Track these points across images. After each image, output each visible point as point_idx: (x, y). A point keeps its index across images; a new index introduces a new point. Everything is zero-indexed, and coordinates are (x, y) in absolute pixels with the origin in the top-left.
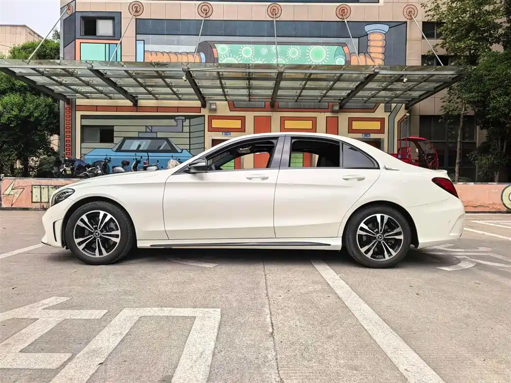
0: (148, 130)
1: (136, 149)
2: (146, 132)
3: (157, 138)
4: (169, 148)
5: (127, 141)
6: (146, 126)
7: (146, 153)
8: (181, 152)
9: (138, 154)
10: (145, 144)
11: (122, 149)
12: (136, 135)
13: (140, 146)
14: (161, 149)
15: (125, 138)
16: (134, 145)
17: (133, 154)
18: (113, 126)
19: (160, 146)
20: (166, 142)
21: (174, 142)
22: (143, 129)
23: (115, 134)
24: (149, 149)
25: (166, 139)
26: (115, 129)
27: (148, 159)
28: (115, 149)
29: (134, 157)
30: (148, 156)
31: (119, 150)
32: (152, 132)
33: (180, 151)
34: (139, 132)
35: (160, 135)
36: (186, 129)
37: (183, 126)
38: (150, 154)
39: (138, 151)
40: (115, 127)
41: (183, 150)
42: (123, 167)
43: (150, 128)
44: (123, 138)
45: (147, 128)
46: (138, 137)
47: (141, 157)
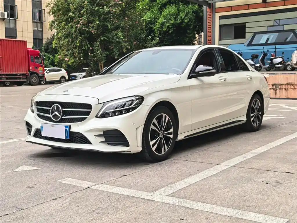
0: (276, 24)
1: (264, 43)
2: (274, 26)
3: (284, 31)
4: (296, 40)
5: (257, 36)
6: (274, 20)
7: (274, 46)
9: (266, 47)
10: (273, 38)
11: (252, 44)
12: (264, 29)
13: (268, 39)
14: (288, 40)
15: (256, 33)
16: (263, 39)
17: (262, 47)
18: (245, 23)
20: (292, 34)
22: (271, 23)
23: (247, 30)
24: (276, 42)
25: (293, 31)
26: (247, 25)
27: (276, 51)
28: (246, 44)
29: (262, 51)
30: (276, 49)
31: (250, 44)
32: (279, 25)
34: (268, 27)
35: (286, 28)
38: (277, 46)
39: (266, 44)
40: (246, 23)
42: (252, 60)
43: (278, 21)
44: (253, 33)
45: (275, 22)
46: (267, 31)
47: (268, 51)
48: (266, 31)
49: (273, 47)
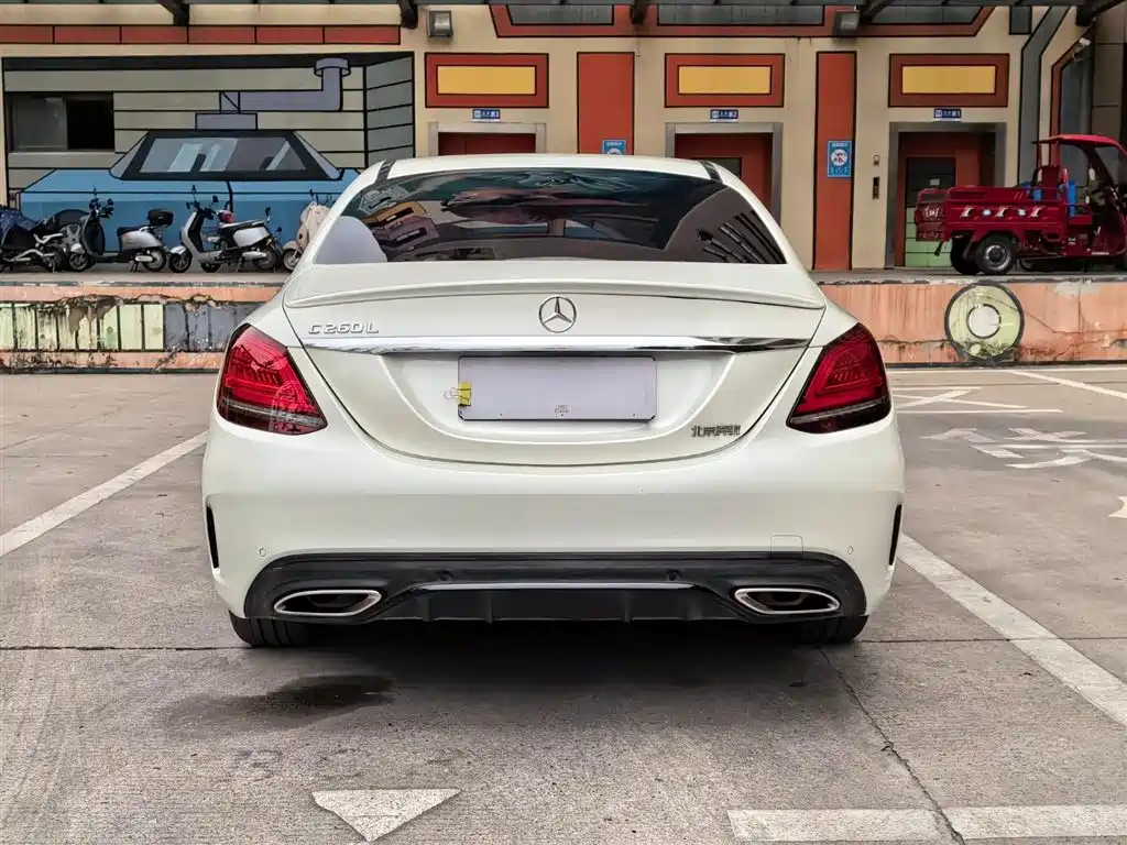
0: (227, 106)
1: (189, 170)
2: (221, 112)
3: (257, 133)
4: (301, 166)
5: (159, 144)
6: (221, 92)
7: (225, 183)
8: (340, 179)
9: (202, 186)
10: (218, 154)
11: (142, 171)
12: (187, 122)
13: (201, 159)
14: (272, 166)
15: (153, 135)
16: (183, 156)
17: (187, 186)
18: (112, 93)
19: (268, 161)
20: (287, 146)
21: (313, 143)
22: (211, 102)
23: (120, 120)
24: (232, 169)
25: (289, 134)
26: (119, 102)
27: (231, 202)
28: (120, 170)
29: (190, 198)
30: (231, 193)
31: (133, 173)
32: (239, 111)
33: (334, 174)
34: (198, 113)
35: (267, 121)
36: (354, 100)
37: (342, 90)
38: (236, 186)
39: (196, 174)
40: (115, 95)
41: (343, 169)
42: (151, 231)
43: (234, 97)
44: (145, 132)
45: (223, 97)
46: (196, 130)
47: (215, 199)
48: (193, 127)
49: (222, 186)
